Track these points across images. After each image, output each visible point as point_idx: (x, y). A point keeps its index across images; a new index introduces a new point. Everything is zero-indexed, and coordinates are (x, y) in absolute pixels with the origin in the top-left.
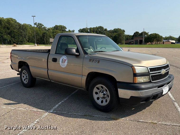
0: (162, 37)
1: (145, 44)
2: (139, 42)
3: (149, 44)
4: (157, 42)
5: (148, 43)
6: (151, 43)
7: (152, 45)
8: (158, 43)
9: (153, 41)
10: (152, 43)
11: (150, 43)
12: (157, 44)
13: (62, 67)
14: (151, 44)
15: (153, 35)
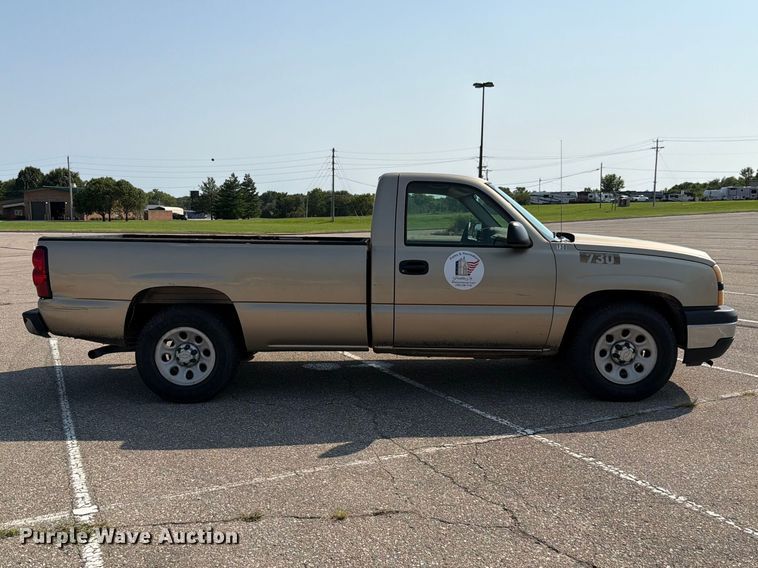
0: (140, 192)
1: (77, 219)
2: (49, 209)
3: (92, 219)
4: (126, 213)
5: (90, 217)
6: (103, 215)
7: (107, 223)
8: (131, 214)
9: (111, 206)
10: (107, 216)
11: (95, 215)
12: (127, 219)
13: (457, 287)
14: (104, 220)
15: (107, 185)
